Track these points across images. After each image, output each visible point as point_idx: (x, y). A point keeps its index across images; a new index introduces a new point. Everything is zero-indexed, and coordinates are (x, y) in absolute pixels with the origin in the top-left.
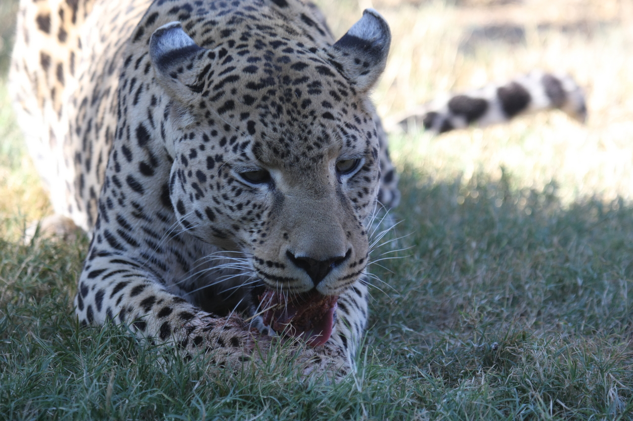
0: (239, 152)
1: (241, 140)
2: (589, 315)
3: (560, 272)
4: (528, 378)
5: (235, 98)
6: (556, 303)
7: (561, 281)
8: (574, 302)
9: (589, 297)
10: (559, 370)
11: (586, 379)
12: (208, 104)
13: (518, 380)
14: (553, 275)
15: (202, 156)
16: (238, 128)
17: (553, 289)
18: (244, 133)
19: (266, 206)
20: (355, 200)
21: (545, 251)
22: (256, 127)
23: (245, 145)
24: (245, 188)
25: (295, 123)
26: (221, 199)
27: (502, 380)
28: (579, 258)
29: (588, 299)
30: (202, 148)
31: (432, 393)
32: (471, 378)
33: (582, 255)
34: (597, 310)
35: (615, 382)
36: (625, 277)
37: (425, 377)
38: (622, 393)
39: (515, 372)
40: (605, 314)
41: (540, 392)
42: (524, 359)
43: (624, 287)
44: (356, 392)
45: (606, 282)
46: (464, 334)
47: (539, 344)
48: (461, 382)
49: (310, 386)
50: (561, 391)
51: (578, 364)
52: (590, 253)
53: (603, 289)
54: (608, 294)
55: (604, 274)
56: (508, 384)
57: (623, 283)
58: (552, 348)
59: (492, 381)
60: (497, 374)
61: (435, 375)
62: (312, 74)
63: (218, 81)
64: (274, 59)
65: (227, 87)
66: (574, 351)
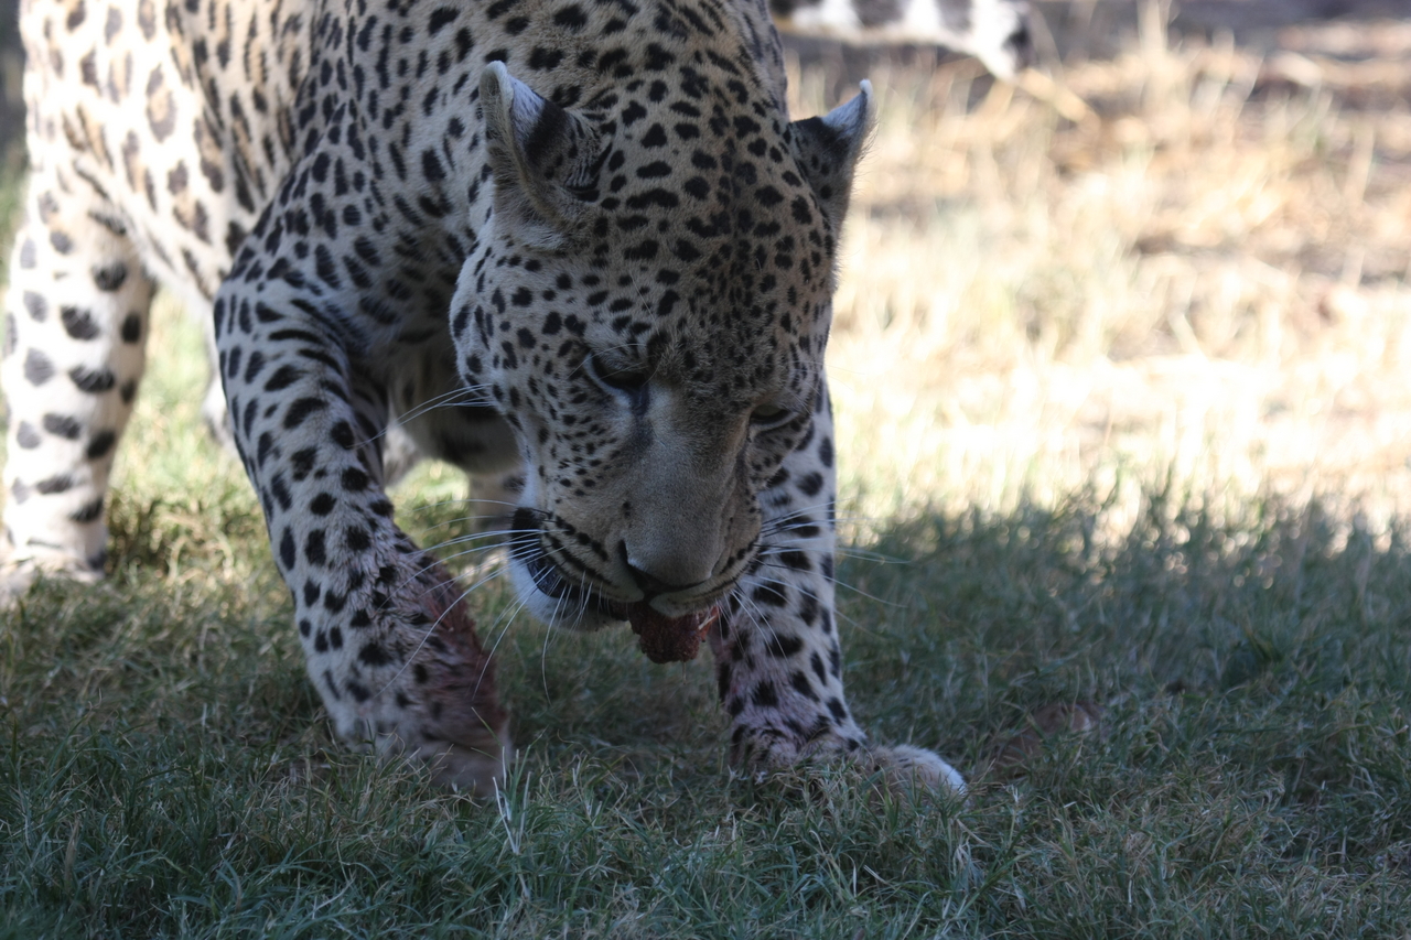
0: (625, 333)
1: (635, 314)
2: (921, 716)
3: (870, 639)
4: (815, 828)
5: (662, 239)
6: (862, 694)
7: (870, 656)
8: (894, 693)
9: (921, 684)
10: (868, 813)
11: (916, 829)
12: (614, 228)
13: (797, 831)
14: (858, 645)
15: (540, 308)
16: (644, 291)
18: (649, 305)
19: (613, 436)
20: (758, 468)
22: (676, 306)
23: (641, 328)
24: (596, 396)
25: (735, 323)
26: (543, 389)
27: (768, 832)
28: (903, 615)
29: (919, 688)
30: (549, 295)
31: (644, 855)
32: (713, 829)
33: (908, 610)
34: (935, 707)
35: (966, 834)
36: (984, 650)
37: (632, 828)
38: (979, 854)
39: (790, 817)
40: (949, 715)
41: (834, 853)
42: (806, 795)
43: (982, 666)
44: (509, 854)
45: (951, 658)
46: (701, 751)
47: (833, 769)
48: (696, 835)
49: (428, 844)
50: (871, 851)
51: (902, 803)
52: (923, 606)
53: (945, 668)
54: (954, 679)
55: (949, 644)
56: (778, 838)
57: (982, 658)
58: (856, 776)
59: (750, 834)
60: (760, 821)
61: (649, 823)
62: (786, 221)
63: (637, 186)
64: (734, 165)
65: (654, 213)
66: (894, 780)
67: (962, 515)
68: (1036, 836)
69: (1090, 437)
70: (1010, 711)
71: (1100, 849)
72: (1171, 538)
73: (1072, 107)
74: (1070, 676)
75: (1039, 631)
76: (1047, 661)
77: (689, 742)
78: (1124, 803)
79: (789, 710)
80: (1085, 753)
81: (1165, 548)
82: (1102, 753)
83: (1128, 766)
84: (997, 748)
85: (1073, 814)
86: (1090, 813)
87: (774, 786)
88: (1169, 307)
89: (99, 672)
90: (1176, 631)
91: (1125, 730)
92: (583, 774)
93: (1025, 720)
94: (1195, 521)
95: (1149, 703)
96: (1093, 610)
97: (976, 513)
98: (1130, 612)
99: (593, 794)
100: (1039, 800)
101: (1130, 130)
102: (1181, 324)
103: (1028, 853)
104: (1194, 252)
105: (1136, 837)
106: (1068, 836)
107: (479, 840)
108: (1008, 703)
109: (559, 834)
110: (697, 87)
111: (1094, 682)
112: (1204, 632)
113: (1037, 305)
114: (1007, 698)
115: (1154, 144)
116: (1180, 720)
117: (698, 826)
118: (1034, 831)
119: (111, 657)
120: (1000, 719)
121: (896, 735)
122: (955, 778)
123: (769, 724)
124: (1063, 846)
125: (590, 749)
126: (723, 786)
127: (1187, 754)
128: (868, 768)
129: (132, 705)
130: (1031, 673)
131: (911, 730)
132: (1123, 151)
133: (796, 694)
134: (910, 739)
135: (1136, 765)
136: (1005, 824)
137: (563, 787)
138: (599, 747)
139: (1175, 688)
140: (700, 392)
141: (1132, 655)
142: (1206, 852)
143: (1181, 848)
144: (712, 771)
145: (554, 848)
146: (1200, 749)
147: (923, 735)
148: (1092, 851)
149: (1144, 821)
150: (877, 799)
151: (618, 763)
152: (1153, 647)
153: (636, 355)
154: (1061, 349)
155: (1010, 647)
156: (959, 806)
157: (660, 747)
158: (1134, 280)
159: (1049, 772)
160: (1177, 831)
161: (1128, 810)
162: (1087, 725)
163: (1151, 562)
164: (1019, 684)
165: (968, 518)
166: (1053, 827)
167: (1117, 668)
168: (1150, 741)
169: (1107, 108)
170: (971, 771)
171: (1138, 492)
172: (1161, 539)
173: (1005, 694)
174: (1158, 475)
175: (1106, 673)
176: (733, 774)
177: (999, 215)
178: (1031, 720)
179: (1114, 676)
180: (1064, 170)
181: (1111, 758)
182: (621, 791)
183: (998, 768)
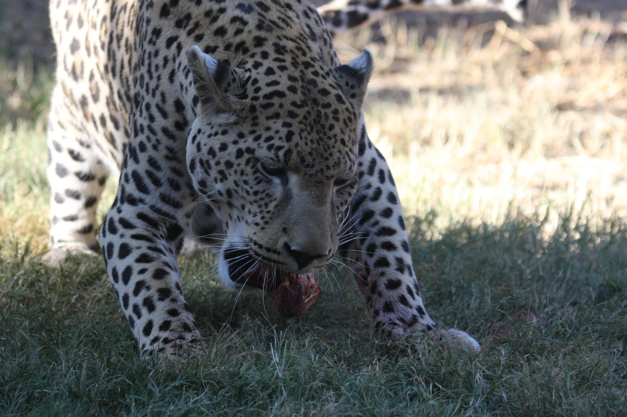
0: (273, 151)
1: (276, 142)
2: (460, 316)
3: (438, 282)
4: (413, 366)
5: (281, 111)
6: (434, 306)
7: (438, 289)
8: (449, 306)
9: (461, 302)
10: (437, 359)
11: (458, 366)
12: (259, 109)
13: (405, 367)
14: (432, 285)
15: (232, 149)
16: (277, 132)
17: (432, 296)
18: (281, 138)
20: (337, 208)
21: (426, 266)
22: (293, 137)
23: (279, 148)
25: (321, 143)
26: (241, 183)
27: (392, 367)
28: (453, 271)
29: (459, 304)
30: (235, 142)
31: (337, 377)
32: (368, 366)
33: (455, 269)
34: (467, 312)
35: (481, 369)
36: (489, 286)
37: (332, 365)
38: (486, 377)
39: (402, 361)
40: (473, 315)
41: (422, 377)
42: (409, 351)
43: (488, 294)
44: (277, 377)
45: (474, 290)
46: (363, 332)
47: (421, 340)
48: (360, 369)
49: (241, 372)
50: (438, 376)
51: (452, 355)
52: (462, 267)
53: (471, 295)
54: (475, 300)
55: (473, 284)
56: (397, 370)
57: (487, 290)
58: (432, 342)
59: (385, 368)
60: (389, 362)
61: (340, 363)
62: (333, 102)
63: (266, 90)
64: (306, 80)
65: (276, 100)
66: (448, 345)
67: (479, 226)
68: (512, 369)
69: (536, 192)
70: (500, 314)
71: (540, 375)
72: (572, 237)
73: (528, 45)
74: (527, 298)
75: (513, 278)
76: (517, 292)
77: (357, 327)
78: (551, 355)
79: (399, 313)
80: (534, 333)
81: (569, 241)
82: (541, 332)
83: (553, 338)
84: (494, 330)
85: (528, 360)
86: (536, 359)
87: (396, 347)
88: (572, 134)
89: (95, 296)
90: (574, 278)
91: (551, 322)
92: (310, 341)
93: (507, 318)
94: (582, 229)
95: (562, 310)
96: (537, 269)
97: (485, 225)
98: (554, 270)
99: (315, 351)
100: (513, 353)
101: (554, 56)
102: (576, 142)
103: (508, 377)
104: (583, 110)
105: (556, 370)
106: (526, 370)
107: (264, 371)
108: (499, 310)
109: (299, 368)
110: (282, 51)
111: (537, 301)
112: (587, 278)
113: (512, 133)
114: (499, 308)
115: (564, 62)
116: (576, 318)
117: (361, 365)
118: (511, 367)
119: (101, 289)
120: (496, 317)
121: (449, 324)
122: (475, 344)
123: (391, 320)
124: (524, 373)
125: (314, 331)
126: (372, 347)
127: (579, 333)
128: (437, 339)
129: (110, 311)
130: (510, 297)
131: (456, 322)
132: (551, 65)
133: (402, 306)
134: (455, 326)
135: (557, 338)
136: (498, 364)
137: (301, 347)
138: (318, 329)
139: (574, 304)
140: (309, 172)
141: (555, 290)
142: (588, 376)
143: (576, 375)
144: (367, 340)
145: (297, 374)
146: (585, 331)
147: (461, 324)
148: (537, 376)
149: (560, 363)
150: (441, 353)
151: (326, 337)
152: (564, 285)
153: (279, 161)
154: (523, 153)
155: (500, 285)
156: (478, 356)
157: (344, 330)
158: (556, 122)
159: (518, 341)
160: (574, 367)
161: (553, 358)
162: (535, 320)
163: (563, 247)
164: (504, 302)
165: (481, 228)
166: (519, 365)
167: (548, 295)
168: (563, 327)
169: (544, 46)
170: (483, 341)
171: (557, 216)
172: (568, 237)
173: (498, 306)
174: (566, 209)
175: (543, 297)
176: (377, 342)
177: (495, 93)
178: (510, 318)
179: (546, 298)
180: (525, 74)
181: (545, 335)
182: (327, 349)
183: (495, 339)
